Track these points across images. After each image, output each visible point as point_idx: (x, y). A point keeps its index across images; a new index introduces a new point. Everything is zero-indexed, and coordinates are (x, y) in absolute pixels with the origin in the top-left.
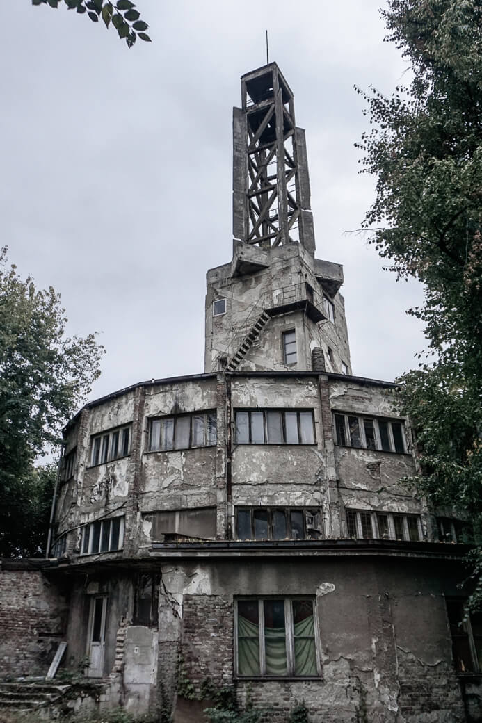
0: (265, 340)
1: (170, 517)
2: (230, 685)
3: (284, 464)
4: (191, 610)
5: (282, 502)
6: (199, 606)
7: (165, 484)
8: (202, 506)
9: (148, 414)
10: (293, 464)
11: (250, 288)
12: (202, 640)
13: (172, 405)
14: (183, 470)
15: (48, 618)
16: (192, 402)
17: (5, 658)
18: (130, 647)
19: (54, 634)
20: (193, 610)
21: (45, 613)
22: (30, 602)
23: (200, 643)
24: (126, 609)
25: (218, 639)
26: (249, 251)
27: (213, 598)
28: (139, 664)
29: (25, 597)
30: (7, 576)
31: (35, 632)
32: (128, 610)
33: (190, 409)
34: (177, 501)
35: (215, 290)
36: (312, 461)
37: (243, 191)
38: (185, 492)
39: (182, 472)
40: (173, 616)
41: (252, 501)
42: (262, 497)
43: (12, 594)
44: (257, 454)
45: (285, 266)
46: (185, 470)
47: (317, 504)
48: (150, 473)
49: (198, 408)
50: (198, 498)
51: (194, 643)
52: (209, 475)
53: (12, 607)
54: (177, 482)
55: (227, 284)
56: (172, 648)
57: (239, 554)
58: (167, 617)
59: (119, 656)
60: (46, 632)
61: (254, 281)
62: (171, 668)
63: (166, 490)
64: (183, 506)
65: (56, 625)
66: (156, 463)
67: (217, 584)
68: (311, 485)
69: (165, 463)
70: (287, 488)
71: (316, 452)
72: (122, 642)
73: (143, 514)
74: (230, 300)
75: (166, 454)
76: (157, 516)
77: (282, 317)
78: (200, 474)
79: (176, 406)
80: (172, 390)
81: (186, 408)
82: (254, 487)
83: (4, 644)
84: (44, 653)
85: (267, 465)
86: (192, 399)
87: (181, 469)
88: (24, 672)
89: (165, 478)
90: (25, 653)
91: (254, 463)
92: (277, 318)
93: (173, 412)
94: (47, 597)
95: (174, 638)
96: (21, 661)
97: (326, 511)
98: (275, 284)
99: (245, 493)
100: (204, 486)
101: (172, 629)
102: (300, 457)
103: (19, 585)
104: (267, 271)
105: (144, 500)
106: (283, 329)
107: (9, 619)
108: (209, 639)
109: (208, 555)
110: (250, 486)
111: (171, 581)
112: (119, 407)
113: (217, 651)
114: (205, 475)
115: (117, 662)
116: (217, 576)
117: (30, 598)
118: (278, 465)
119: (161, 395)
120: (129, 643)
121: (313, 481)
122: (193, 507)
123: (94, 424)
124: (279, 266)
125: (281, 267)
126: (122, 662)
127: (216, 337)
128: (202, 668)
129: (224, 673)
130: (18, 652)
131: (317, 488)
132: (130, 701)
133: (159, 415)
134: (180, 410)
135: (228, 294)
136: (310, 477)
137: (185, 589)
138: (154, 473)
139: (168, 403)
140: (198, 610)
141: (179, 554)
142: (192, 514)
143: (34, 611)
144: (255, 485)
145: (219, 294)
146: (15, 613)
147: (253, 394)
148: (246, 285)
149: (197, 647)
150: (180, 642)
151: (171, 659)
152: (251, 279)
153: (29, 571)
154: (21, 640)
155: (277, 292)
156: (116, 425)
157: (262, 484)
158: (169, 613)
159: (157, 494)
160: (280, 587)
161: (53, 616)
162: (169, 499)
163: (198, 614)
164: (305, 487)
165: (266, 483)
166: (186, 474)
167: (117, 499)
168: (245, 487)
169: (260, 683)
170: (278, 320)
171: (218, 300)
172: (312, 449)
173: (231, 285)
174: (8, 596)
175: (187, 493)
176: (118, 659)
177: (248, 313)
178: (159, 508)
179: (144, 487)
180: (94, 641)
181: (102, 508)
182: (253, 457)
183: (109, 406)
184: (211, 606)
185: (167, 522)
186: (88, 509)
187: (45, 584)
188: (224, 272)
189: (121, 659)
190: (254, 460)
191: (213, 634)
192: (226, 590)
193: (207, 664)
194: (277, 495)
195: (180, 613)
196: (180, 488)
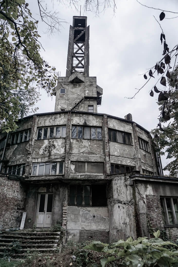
0: (82, 107)
1: (83, 164)
2: (164, 229)
3: (124, 150)
4: (148, 201)
5: (124, 163)
6: (151, 200)
7: (81, 151)
8: (98, 161)
9: (73, 123)
10: (127, 151)
11: (76, 88)
12: (153, 212)
13: (83, 122)
14: (89, 147)
15: (20, 202)
16: (92, 123)
17: (6, 220)
18: (69, 215)
19: (22, 209)
20: (149, 201)
21: (20, 199)
22: (15, 194)
23: (153, 213)
24: (65, 199)
25: (158, 212)
26: (80, 75)
27: (154, 197)
28: (74, 222)
29: (14, 192)
30: (9, 182)
31: (16, 208)
32: (66, 199)
33: (91, 125)
34: (87, 158)
35: (61, 85)
36: (132, 151)
37: (71, 54)
38: (90, 155)
39: (89, 148)
40: (143, 203)
41: (116, 162)
42: (119, 161)
43: (10, 190)
44: (116, 146)
45: (91, 84)
46: (90, 147)
47: (134, 166)
48: (74, 146)
49: (94, 125)
50: (96, 158)
51: (151, 214)
52: (100, 150)
53: (10, 196)
54: (87, 151)
55: (66, 84)
56: (145, 215)
57: (161, 181)
58: (141, 204)
59: (65, 218)
60: (19, 208)
61: (78, 86)
62: (146, 224)
63: (82, 153)
64: (90, 161)
65: (22, 205)
66: (77, 143)
67: (154, 191)
68: (132, 159)
69: (81, 143)
70: (125, 159)
71: (133, 148)
72: (66, 212)
73: (71, 162)
74: (68, 90)
75: (82, 140)
76: (77, 163)
77: (89, 100)
78: (97, 149)
79: (85, 123)
80: (83, 116)
81: (90, 124)
82: (116, 157)
83: (6, 213)
84: (18, 217)
85: (119, 150)
86: (92, 121)
87: (88, 147)
88: (12, 226)
89: (81, 149)
90: (13, 217)
91: (116, 149)
92: (87, 100)
93: (84, 125)
94: (21, 192)
95: (145, 212)
96: (11, 221)
97: (137, 168)
98: (86, 89)
99: (113, 159)
100: (98, 154)
101: (144, 208)
102: (129, 149)
103: (13, 187)
104: (84, 83)
105: (71, 156)
106: (89, 105)
107: (9, 202)
108: (155, 212)
109: (153, 180)
110: (115, 157)
111: (141, 189)
112: (55, 118)
113: (158, 217)
114: (99, 150)
115: (64, 221)
116: (154, 189)
117: (16, 193)
118: (123, 150)
119: (78, 117)
120: (68, 213)
121: (133, 157)
122: (94, 161)
123: (39, 123)
124: (88, 83)
125: (89, 84)
126: (66, 221)
127: (61, 101)
128: (155, 223)
129: (161, 225)
130: (10, 217)
131: (133, 160)
132: (70, 237)
133: (78, 125)
134: (87, 124)
135: (67, 87)
136: (132, 156)
137: (146, 193)
138: (76, 146)
139: (82, 121)
140: (150, 201)
141: (145, 179)
142: (93, 164)
143: (16, 199)
144: (116, 156)
145: (63, 87)
146: (10, 199)
147: (114, 124)
148: (75, 86)
149: (152, 215)
150: (147, 213)
151: (145, 220)
152: (77, 85)
153: (16, 180)
154: (12, 212)
155: (87, 92)
156: (54, 125)
157: (118, 156)
158: (142, 202)
159: (78, 154)
160: (171, 193)
161: (22, 201)
162: (83, 157)
163: (151, 202)
164: (130, 159)
165: (120, 156)
166: (90, 148)
167: (56, 154)
168: (113, 156)
169: (172, 228)
170: (87, 101)
171: (62, 88)
172: (132, 147)
173: (68, 84)
174: (9, 191)
175: (91, 156)
176: (64, 220)
177: (75, 96)
178: (79, 160)
179: (72, 151)
180: (39, 212)
181: (47, 157)
182: (115, 147)
183: (49, 117)
184: (154, 199)
185: (82, 166)
186: (37, 157)
187: (20, 187)
188: (66, 79)
189: (66, 220)
190: (116, 148)
191: (156, 210)
192: (157, 193)
193: (156, 221)
194: (123, 161)
195: (145, 202)
196: (88, 154)
